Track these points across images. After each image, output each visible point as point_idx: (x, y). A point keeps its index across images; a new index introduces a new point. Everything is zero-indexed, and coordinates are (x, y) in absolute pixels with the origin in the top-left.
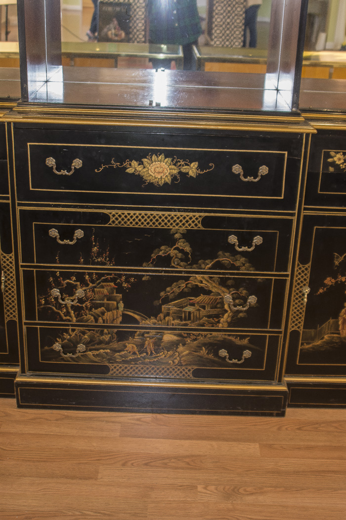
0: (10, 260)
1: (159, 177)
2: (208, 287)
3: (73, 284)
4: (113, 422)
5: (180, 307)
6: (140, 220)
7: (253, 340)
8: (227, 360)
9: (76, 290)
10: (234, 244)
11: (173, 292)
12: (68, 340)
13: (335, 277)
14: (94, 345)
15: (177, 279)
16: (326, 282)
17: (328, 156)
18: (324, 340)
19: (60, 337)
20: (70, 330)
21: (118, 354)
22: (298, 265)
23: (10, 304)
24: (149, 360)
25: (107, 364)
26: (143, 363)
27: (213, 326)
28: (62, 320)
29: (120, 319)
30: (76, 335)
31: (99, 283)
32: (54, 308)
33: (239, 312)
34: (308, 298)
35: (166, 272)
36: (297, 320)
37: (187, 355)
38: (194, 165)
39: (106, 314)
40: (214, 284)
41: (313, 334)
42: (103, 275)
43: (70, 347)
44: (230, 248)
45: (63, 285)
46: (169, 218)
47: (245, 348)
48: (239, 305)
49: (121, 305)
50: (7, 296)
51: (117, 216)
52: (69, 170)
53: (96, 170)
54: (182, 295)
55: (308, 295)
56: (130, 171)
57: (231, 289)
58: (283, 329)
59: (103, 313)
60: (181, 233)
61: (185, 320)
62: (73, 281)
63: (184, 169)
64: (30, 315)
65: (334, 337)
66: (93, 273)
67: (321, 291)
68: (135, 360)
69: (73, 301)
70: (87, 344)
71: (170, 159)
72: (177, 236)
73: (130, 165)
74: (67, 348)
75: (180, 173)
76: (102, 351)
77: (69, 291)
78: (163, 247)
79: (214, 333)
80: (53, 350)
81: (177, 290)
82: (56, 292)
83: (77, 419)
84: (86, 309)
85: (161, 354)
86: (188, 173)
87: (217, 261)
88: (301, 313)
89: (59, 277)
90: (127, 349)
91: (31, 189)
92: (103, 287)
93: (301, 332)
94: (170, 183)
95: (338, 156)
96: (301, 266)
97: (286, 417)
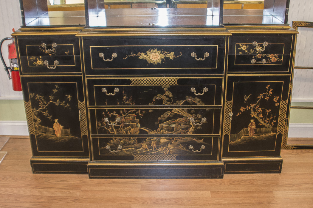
0: (83, 105)
1: (155, 60)
2: (182, 114)
3: (114, 115)
4: (137, 184)
5: (168, 125)
6: (146, 82)
7: (206, 140)
8: (193, 150)
9: (116, 118)
10: (194, 92)
11: (164, 117)
12: (113, 144)
13: (245, 107)
14: (126, 146)
15: (166, 111)
16: (240, 109)
17: (239, 46)
18: (241, 139)
19: (109, 142)
20: (114, 138)
21: (138, 150)
22: (226, 102)
23: (84, 127)
24: (153, 152)
25: (133, 155)
26: (151, 154)
27: (185, 134)
28: (109, 133)
29: (139, 132)
30: (117, 141)
31: (128, 114)
32: (106, 128)
33: (197, 126)
34: (232, 118)
35: (160, 107)
36: (227, 129)
37: (173, 149)
38: (172, 53)
39: (131, 130)
40: (185, 113)
41: (235, 136)
42: (129, 110)
43: (114, 147)
44: (192, 94)
45: (109, 116)
46: (161, 80)
47: (201, 144)
48: (198, 123)
49: (139, 125)
50: (82, 123)
51: (135, 80)
52: (111, 59)
53: (124, 58)
54: (169, 119)
55: (232, 116)
56: (140, 58)
57: (193, 115)
58: (220, 134)
59: (130, 129)
60: (167, 88)
61: (171, 131)
62: (114, 114)
63: (167, 56)
64: (94, 132)
65: (246, 137)
66: (124, 109)
67: (238, 114)
68: (147, 152)
69: (115, 124)
70: (123, 145)
71: (160, 51)
72: (165, 89)
73: (141, 55)
74: (112, 148)
75: (165, 58)
76: (130, 148)
77: (113, 119)
78: (158, 95)
79: (186, 137)
80: (106, 149)
81: (166, 117)
82: (106, 119)
83: (119, 183)
84: (122, 128)
85: (160, 149)
86: (169, 58)
87: (185, 101)
88: (229, 126)
89: (107, 112)
90: (142, 147)
91: (92, 69)
92: (129, 116)
93: (230, 135)
94: (160, 63)
95: (244, 46)
96: (228, 102)
97: (224, 179)
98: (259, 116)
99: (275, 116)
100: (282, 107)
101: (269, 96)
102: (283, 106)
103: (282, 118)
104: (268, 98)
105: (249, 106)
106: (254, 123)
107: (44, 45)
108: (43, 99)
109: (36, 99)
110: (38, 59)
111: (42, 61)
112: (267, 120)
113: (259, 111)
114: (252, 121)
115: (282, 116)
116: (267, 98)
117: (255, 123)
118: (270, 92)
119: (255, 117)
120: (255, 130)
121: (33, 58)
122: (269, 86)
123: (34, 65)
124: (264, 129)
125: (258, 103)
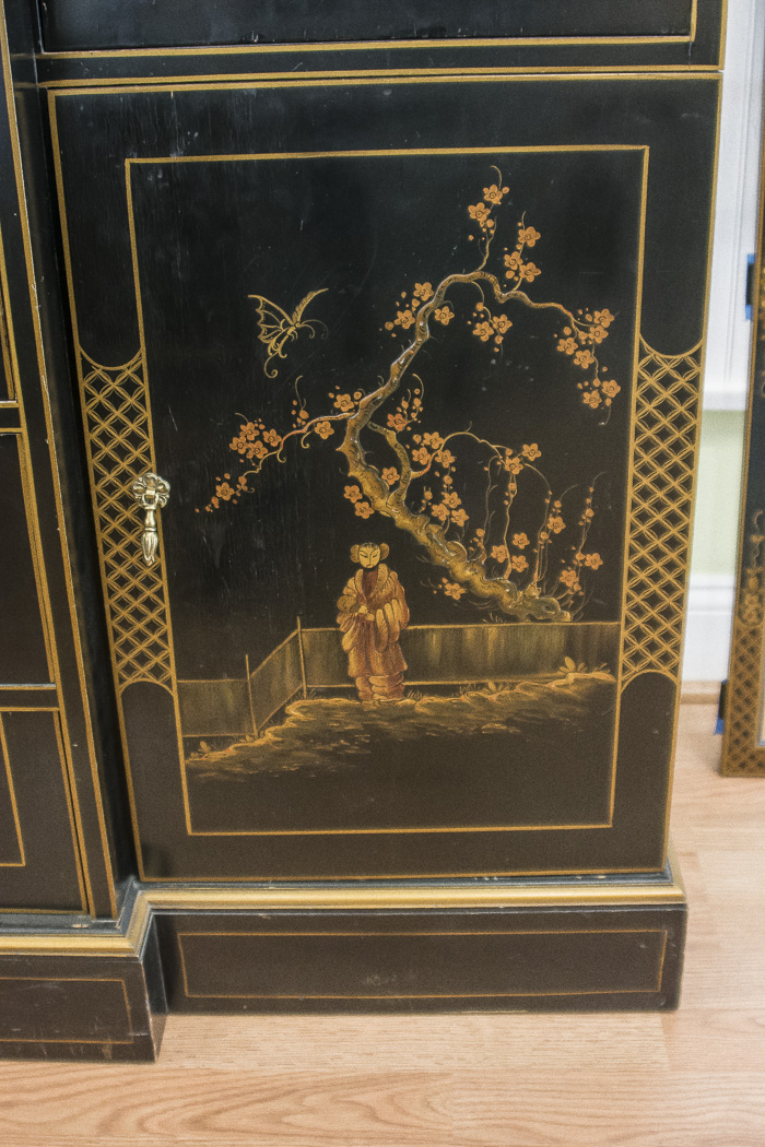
13: (284, 423)
16: (237, 444)
18: (288, 723)
36: (141, 636)
41: (230, 696)
55: (165, 514)
65: (329, 711)
67: (224, 492)
88: (149, 604)
93: (174, 692)
96: (99, 371)
97: (160, 1064)
98: (428, 511)
99: (589, 512)
100: (649, 421)
101: (512, 308)
102: (665, 408)
103: (658, 529)
104: (503, 323)
105: (324, 407)
106: (388, 579)
112: (514, 551)
113: (421, 456)
114: (365, 562)
115: (659, 506)
116: (491, 329)
117: (402, 579)
118: (512, 260)
119: (391, 521)
120: (408, 642)
122: (494, 194)
124: (493, 631)
125: (406, 382)
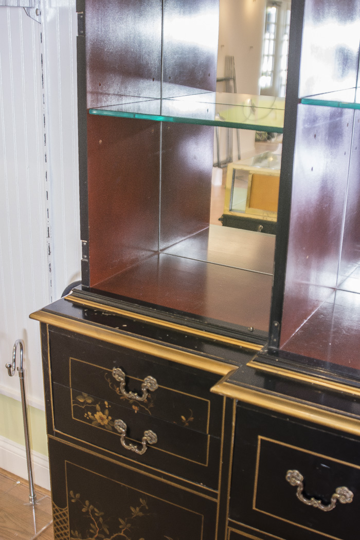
52: (326, 503)
91: (254, 508)
107: (118, 374)
108: (101, 520)
109: (84, 510)
110: (98, 407)
111: (110, 418)
121: (85, 399)
123: (85, 419)
